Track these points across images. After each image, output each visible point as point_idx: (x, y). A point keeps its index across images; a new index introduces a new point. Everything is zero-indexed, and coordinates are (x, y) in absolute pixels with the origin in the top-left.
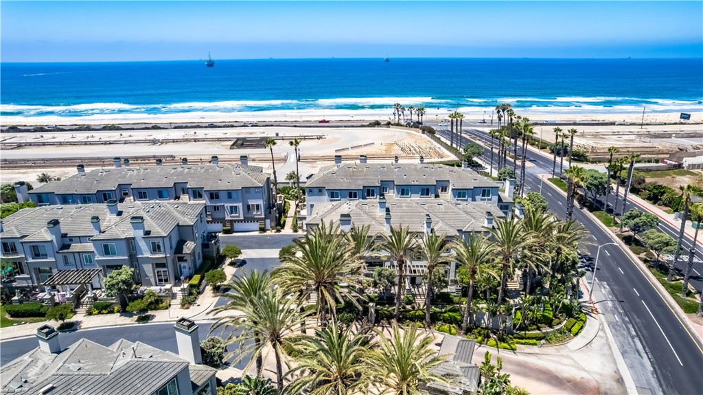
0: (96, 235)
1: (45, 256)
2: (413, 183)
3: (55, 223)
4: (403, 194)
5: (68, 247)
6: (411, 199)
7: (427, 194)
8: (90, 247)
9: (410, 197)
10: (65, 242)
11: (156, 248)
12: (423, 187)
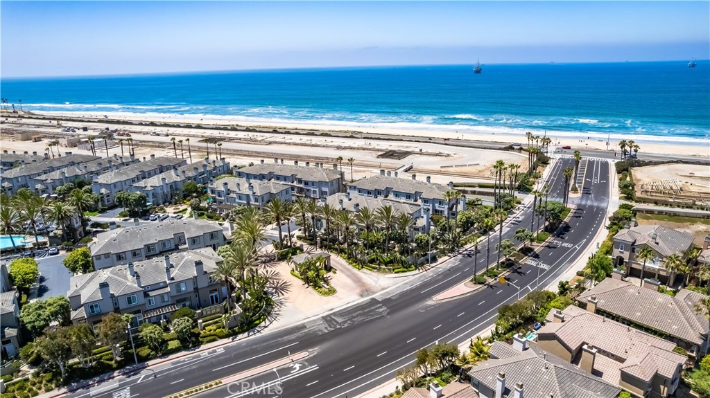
0: (238, 191)
1: (221, 197)
2: (402, 191)
3: (226, 184)
4: (396, 196)
5: (229, 194)
8: (234, 196)
9: (400, 199)
10: (229, 192)
11: (256, 200)
12: (407, 194)
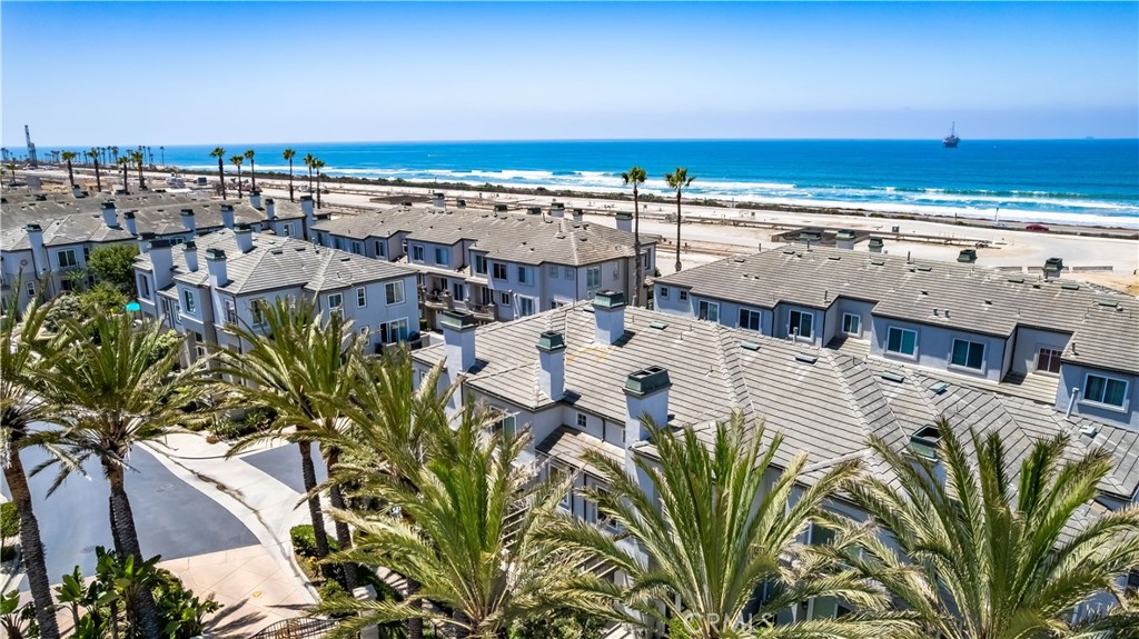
2: (931, 318)
4: (894, 346)
5: (171, 287)
6: (920, 367)
7: (975, 362)
9: (917, 361)
12: (963, 337)
